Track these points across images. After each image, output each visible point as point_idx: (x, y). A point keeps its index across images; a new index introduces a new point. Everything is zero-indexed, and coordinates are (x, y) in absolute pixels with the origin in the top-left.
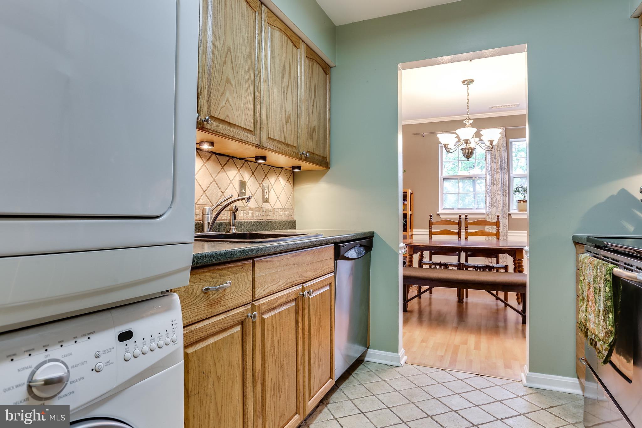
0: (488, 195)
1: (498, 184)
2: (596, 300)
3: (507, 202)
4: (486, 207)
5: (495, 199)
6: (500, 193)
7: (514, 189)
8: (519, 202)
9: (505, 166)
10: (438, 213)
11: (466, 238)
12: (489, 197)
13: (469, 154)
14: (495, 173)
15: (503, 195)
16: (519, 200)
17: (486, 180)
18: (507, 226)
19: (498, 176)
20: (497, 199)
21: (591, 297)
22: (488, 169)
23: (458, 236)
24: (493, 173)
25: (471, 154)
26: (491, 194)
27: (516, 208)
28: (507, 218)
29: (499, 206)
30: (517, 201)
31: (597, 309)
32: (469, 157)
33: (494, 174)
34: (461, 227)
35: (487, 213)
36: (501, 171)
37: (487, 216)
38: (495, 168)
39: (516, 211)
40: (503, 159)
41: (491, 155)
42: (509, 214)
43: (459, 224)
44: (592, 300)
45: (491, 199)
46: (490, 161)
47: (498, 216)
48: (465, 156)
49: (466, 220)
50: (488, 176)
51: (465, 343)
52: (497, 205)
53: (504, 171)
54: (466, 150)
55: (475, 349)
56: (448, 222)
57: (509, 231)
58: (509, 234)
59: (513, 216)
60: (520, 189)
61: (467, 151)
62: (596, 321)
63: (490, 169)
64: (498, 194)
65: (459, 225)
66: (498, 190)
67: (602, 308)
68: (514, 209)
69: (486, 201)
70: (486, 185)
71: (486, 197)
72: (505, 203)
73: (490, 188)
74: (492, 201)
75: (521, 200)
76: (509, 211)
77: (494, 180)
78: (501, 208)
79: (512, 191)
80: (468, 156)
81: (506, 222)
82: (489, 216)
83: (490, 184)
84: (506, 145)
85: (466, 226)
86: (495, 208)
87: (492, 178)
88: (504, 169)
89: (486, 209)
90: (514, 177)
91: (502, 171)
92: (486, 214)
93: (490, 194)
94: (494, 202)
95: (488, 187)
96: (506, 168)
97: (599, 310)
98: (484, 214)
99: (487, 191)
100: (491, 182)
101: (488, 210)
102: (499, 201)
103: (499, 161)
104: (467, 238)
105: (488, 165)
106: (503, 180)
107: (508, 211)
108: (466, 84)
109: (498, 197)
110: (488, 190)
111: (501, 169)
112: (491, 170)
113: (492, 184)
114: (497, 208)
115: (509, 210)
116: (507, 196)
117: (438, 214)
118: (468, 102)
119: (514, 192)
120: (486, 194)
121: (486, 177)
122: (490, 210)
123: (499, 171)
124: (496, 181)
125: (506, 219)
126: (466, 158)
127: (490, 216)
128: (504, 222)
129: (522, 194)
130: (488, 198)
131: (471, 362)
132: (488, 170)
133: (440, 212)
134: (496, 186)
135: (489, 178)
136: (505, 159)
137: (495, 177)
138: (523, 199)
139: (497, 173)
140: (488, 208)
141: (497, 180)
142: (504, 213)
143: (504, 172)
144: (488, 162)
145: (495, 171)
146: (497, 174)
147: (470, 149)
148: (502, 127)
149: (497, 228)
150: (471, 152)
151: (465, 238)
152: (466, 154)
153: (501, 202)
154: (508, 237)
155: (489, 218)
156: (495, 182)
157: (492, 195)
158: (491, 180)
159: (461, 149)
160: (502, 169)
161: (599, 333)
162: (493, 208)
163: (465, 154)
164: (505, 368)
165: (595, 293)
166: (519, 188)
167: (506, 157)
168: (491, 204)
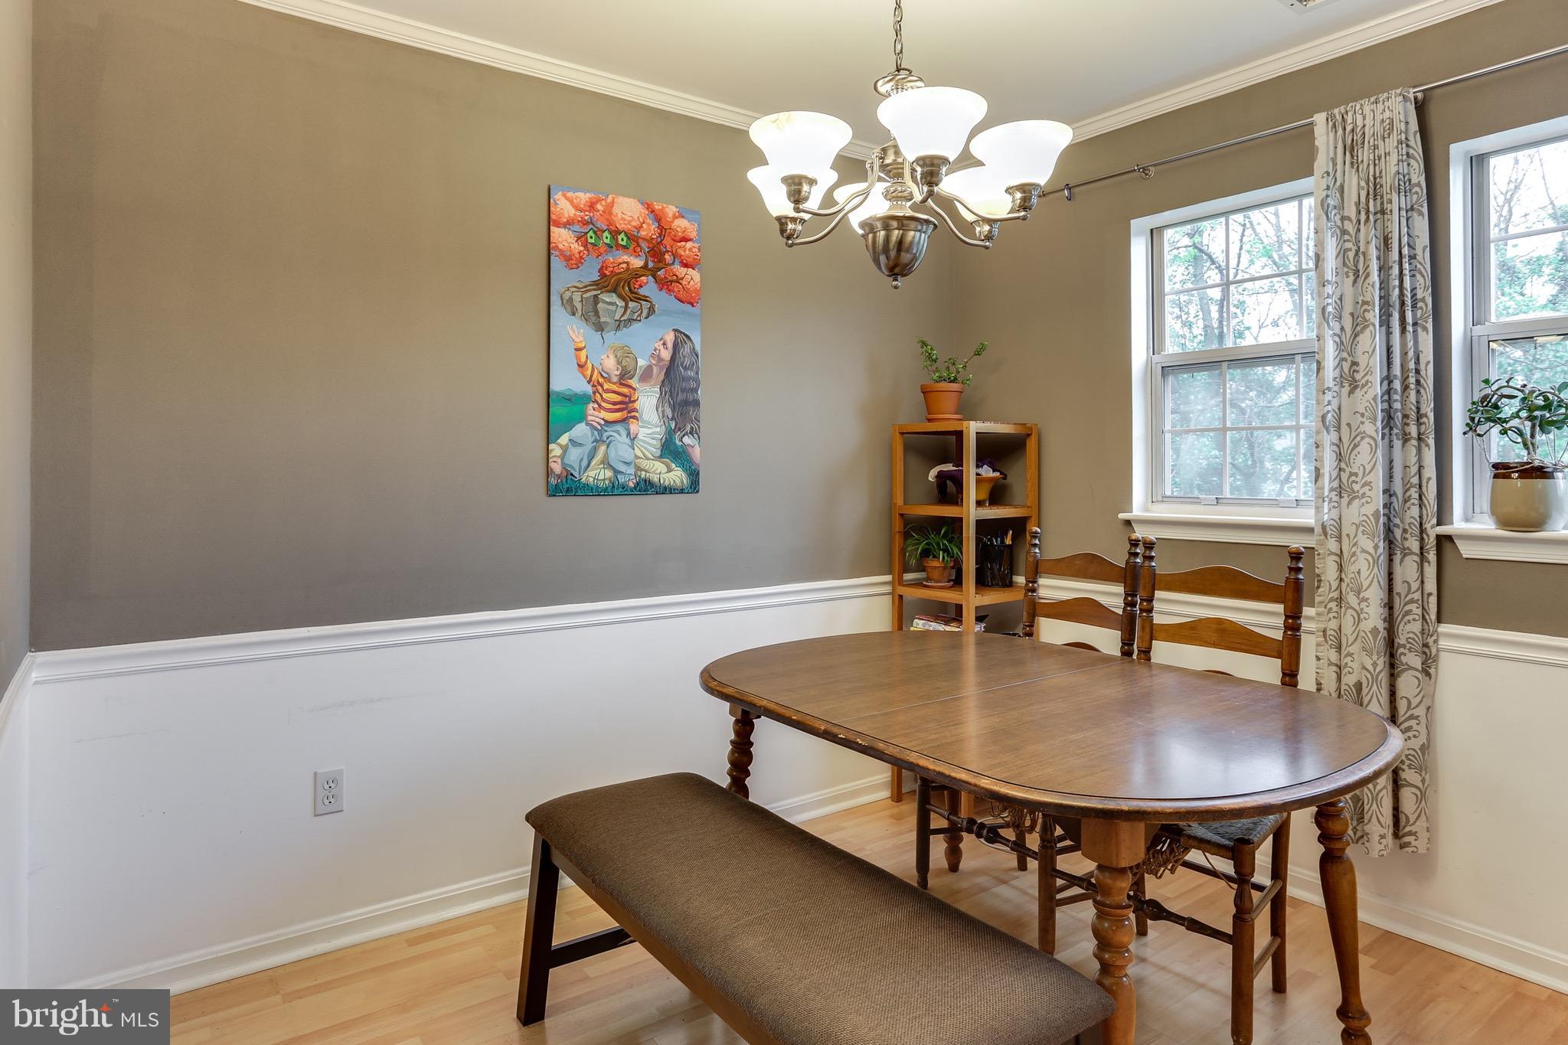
0: (1327, 440)
1: (1367, 382)
4: (1319, 498)
6: (1375, 427)
7: (1468, 406)
8: (1498, 476)
10: (1125, 517)
11: (1143, 651)
12: (1330, 447)
14: (1359, 327)
15: (1402, 438)
16: (1500, 467)
17: (1319, 363)
18: (1432, 600)
22: (1327, 309)
24: (1348, 329)
26: (1338, 432)
27: (1478, 508)
28: (1434, 558)
30: (1489, 467)
35: (1325, 527)
36: (1390, 314)
39: (1480, 526)
40: (1406, 250)
41: (1343, 241)
42: (1444, 540)
43: (1127, 579)
45: (1341, 459)
46: (1334, 268)
49: (1148, 563)
50: (1328, 345)
52: (1359, 490)
57: (1443, 628)
58: (1443, 643)
59: (1467, 550)
60: (1507, 407)
63: (1335, 311)
66: (1363, 415)
68: (1467, 513)
69: (1318, 470)
70: (1317, 391)
71: (1317, 447)
72: (1414, 480)
73: (1336, 404)
74: (1341, 471)
75: (1511, 468)
77: (1353, 364)
83: (1338, 387)
84: (1422, 180)
87: (1345, 355)
89: (1318, 508)
90: (1492, 342)
91: (1397, 315)
92: (1318, 530)
93: (1335, 437)
94: (1356, 475)
95: (1328, 397)
96: (1423, 300)
99: (1323, 417)
100: (1340, 375)
101: (1326, 511)
103: (1375, 267)
104: (1148, 654)
107: (1434, 521)
110: (1328, 416)
113: (1346, 383)
115: (1443, 515)
117: (1126, 524)
120: (1318, 433)
125: (1427, 563)
130: (1326, 454)
132: (1328, 317)
135: (1331, 354)
136: (1419, 251)
140: (1326, 504)
143: (1411, 320)
144: (1328, 276)
151: (1139, 652)
154: (1445, 659)
157: (1345, 441)
158: (1336, 362)
162: (1349, 503)
167: (1423, 239)
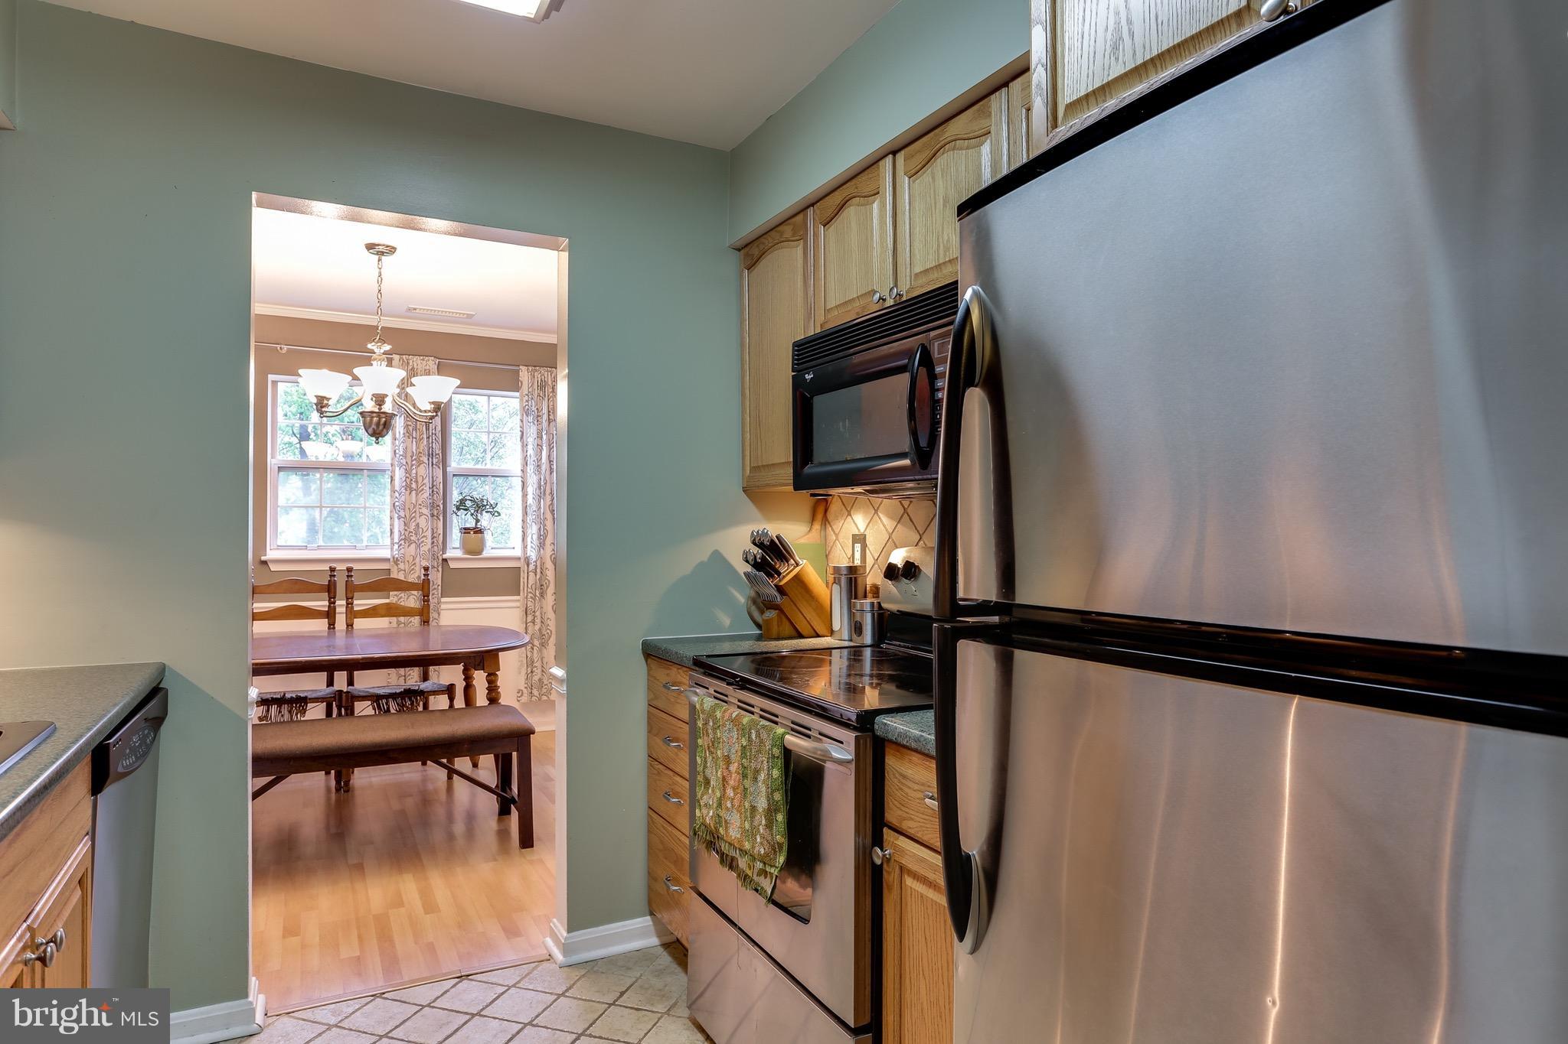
0: (397, 515)
1: (423, 489)
2: (747, 789)
3: (441, 531)
4: (393, 544)
5: (413, 526)
6: (425, 511)
7: (455, 503)
8: (465, 533)
9: (437, 449)
10: (263, 558)
11: (350, 625)
12: (399, 519)
13: (381, 427)
14: (414, 462)
15: (432, 515)
16: (465, 529)
17: (392, 477)
18: (440, 587)
19: (422, 470)
20: (418, 525)
21: (732, 783)
22: (397, 451)
23: (327, 620)
24: (409, 463)
25: (384, 427)
26: (405, 513)
27: (458, 546)
28: (440, 569)
29: (423, 542)
30: (461, 529)
31: (747, 805)
32: (379, 434)
33: (412, 465)
34: (334, 598)
35: (394, 558)
36: (428, 459)
37: (396, 567)
38: (415, 451)
39: (459, 554)
40: (434, 431)
41: (406, 420)
42: (445, 560)
43: (330, 589)
44: (734, 789)
45: (405, 525)
46: (404, 434)
47: (426, 569)
48: (370, 431)
49: (350, 579)
50: (397, 469)
51: (398, 902)
52: (418, 539)
53: (434, 459)
54: (373, 417)
55: (426, 913)
56: (298, 585)
57: (443, 600)
58: (443, 606)
59: (452, 565)
60: (468, 504)
61: (375, 419)
62: (747, 825)
63: (401, 453)
64: (421, 514)
65: (329, 591)
66: (420, 505)
67: (762, 804)
68: (454, 548)
69: (391, 530)
70: (393, 491)
71: (391, 518)
72: (435, 535)
73: (403, 498)
74: (406, 530)
75: (469, 529)
76: (443, 554)
77: (411, 480)
78: (429, 546)
79: (451, 508)
80: (378, 432)
81: (437, 578)
82: (399, 566)
83: (403, 490)
85: (350, 595)
86: (413, 546)
87: (408, 475)
88: (434, 454)
89: (392, 549)
90: (454, 475)
91: (430, 459)
92: (391, 560)
93: (402, 514)
94: (412, 532)
95: (397, 494)
96: (438, 454)
97: (753, 809)
98: (387, 560)
99: (394, 504)
100: (404, 484)
101: (396, 550)
102: (425, 530)
103: (425, 436)
104: (352, 625)
105: (397, 442)
106: (433, 482)
107: (441, 553)
108: (377, 254)
109: (422, 522)
110: (397, 504)
111: (429, 455)
112: (405, 456)
113: (406, 490)
114: (418, 546)
115: (444, 550)
116: (439, 519)
117: (265, 563)
118: (379, 297)
119: (455, 510)
120: (391, 512)
121: (393, 471)
122: (402, 551)
123: (425, 459)
124: (417, 482)
125: (438, 570)
126: (372, 435)
127: (401, 566)
128: (436, 577)
129: (472, 515)
130: (396, 521)
131: (431, 948)
132: (398, 455)
133: (271, 554)
134: (417, 495)
135: (399, 474)
136: (437, 432)
137: (414, 471)
138: (474, 525)
139: (420, 463)
140: (396, 546)
141: (420, 479)
142: (434, 557)
143: (434, 463)
144: (397, 436)
145: (415, 459)
146: (419, 466)
147: (384, 416)
148: (433, 358)
149: (424, 597)
150: (385, 424)
151: (348, 626)
152: (373, 426)
153: (429, 534)
154: (442, 612)
155: (399, 570)
156: (414, 486)
157: (408, 517)
158: (404, 479)
159: (361, 413)
160: (431, 455)
161: (753, 847)
162: (409, 546)
163: (370, 426)
164: (508, 938)
165: (745, 776)
166: (466, 500)
168: (403, 537)
